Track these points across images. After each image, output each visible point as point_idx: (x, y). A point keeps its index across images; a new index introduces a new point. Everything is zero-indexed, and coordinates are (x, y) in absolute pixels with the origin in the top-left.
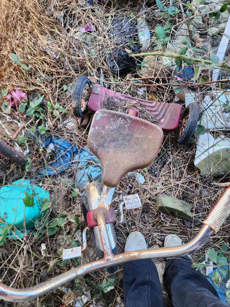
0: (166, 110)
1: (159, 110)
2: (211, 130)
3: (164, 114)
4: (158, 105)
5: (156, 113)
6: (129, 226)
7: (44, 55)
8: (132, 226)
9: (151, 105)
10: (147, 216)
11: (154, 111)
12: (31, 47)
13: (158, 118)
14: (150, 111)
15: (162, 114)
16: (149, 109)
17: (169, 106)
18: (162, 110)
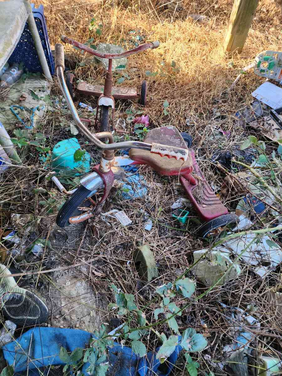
0: (216, 204)
1: (211, 199)
2: (233, 252)
3: (211, 204)
4: (213, 196)
5: (206, 198)
6: (103, 240)
7: (183, 118)
8: (104, 242)
9: (209, 191)
10: (122, 251)
11: (207, 196)
12: (181, 110)
13: (203, 202)
14: (204, 194)
15: (210, 203)
16: (205, 192)
17: (220, 203)
18: (212, 201)
